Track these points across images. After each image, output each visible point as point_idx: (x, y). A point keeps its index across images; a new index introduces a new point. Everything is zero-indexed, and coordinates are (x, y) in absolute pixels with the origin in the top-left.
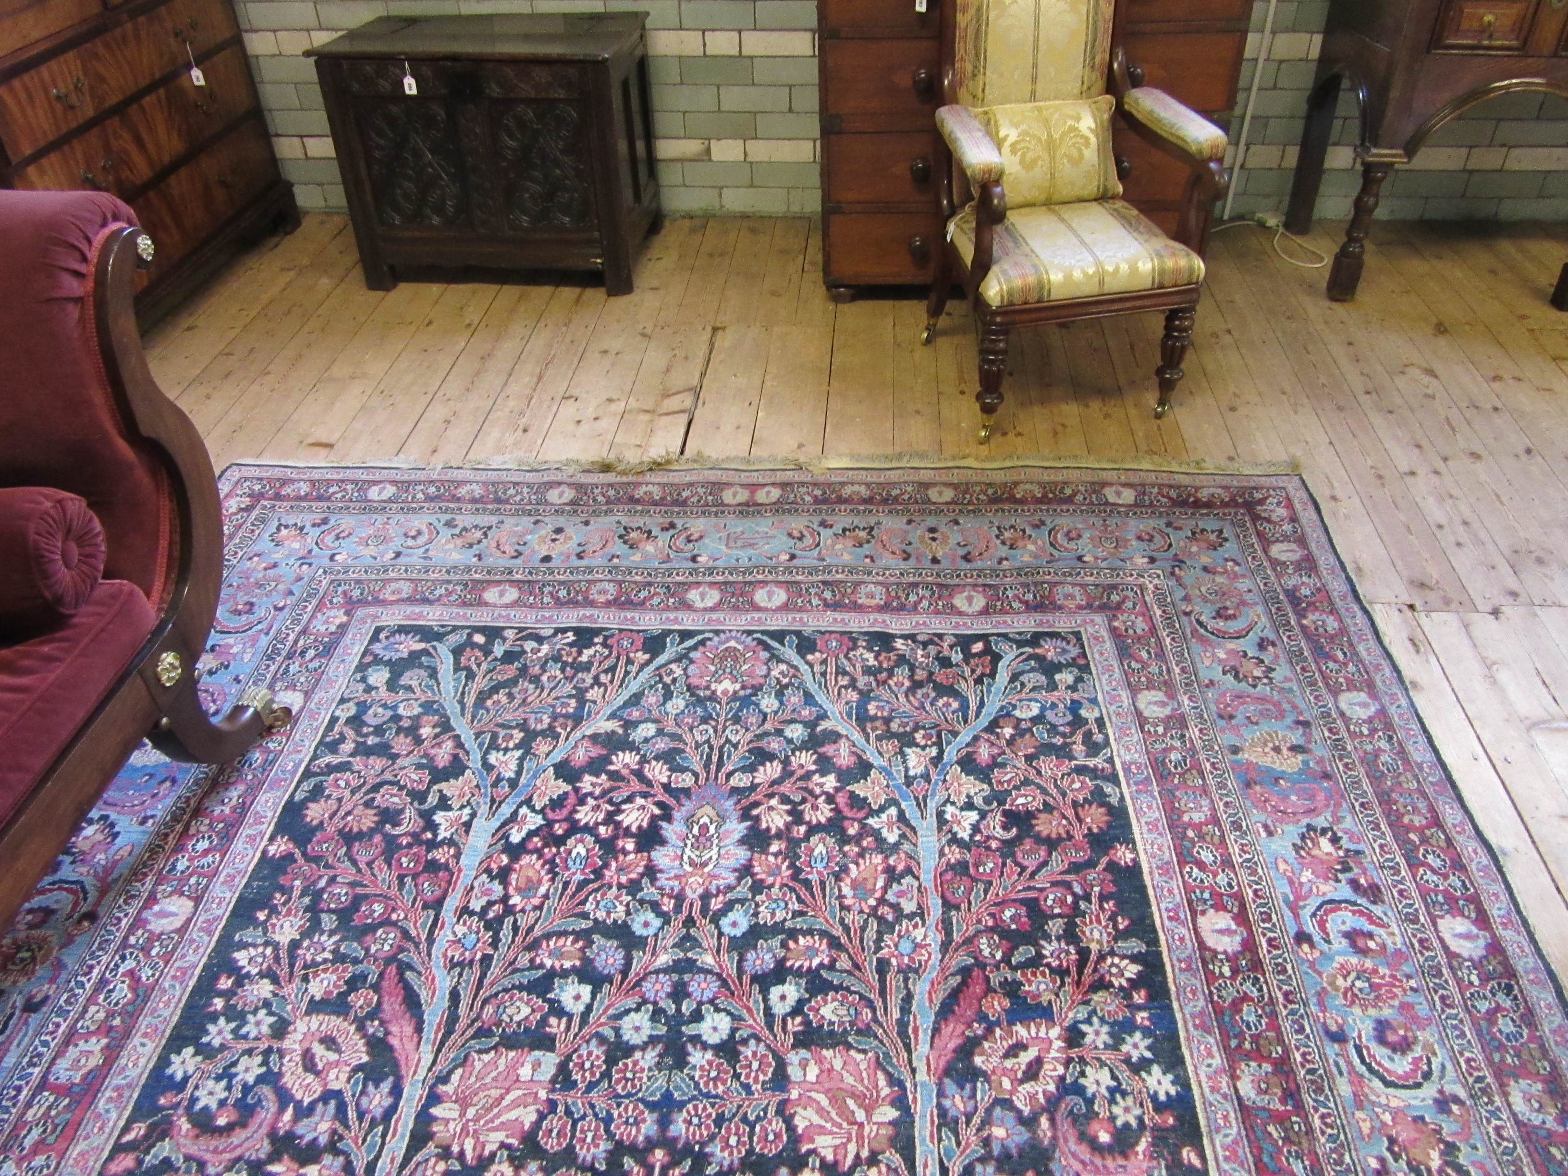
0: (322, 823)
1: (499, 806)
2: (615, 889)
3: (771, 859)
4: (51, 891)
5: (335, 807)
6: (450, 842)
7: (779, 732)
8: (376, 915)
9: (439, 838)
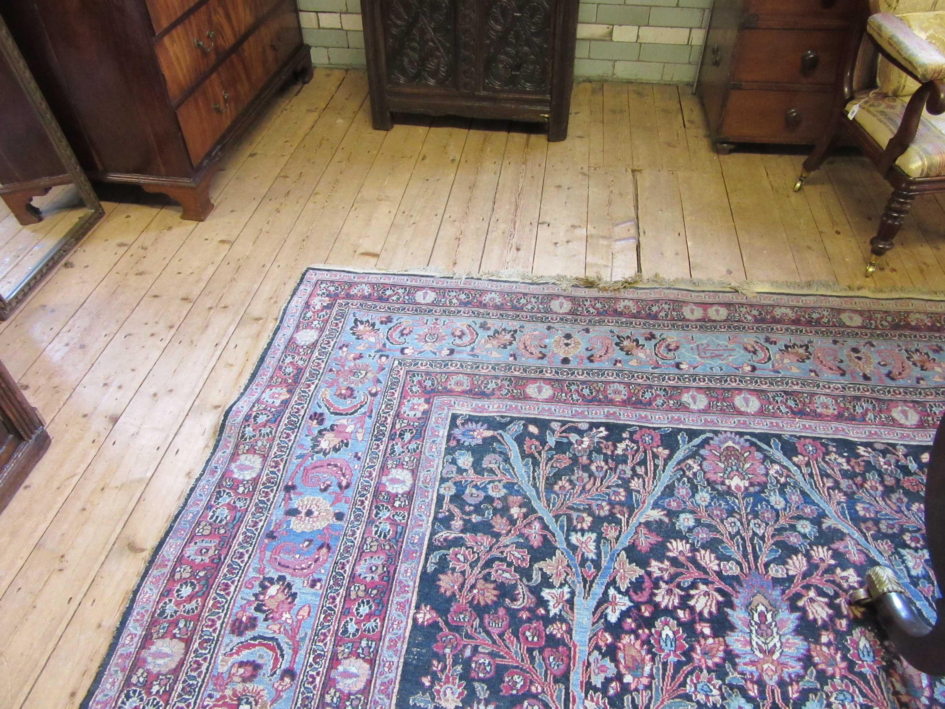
0: (454, 594)
1: (591, 586)
2: (705, 671)
3: (825, 649)
4: (254, 646)
5: (461, 580)
6: (560, 618)
7: (793, 528)
8: (518, 686)
9: (551, 614)
